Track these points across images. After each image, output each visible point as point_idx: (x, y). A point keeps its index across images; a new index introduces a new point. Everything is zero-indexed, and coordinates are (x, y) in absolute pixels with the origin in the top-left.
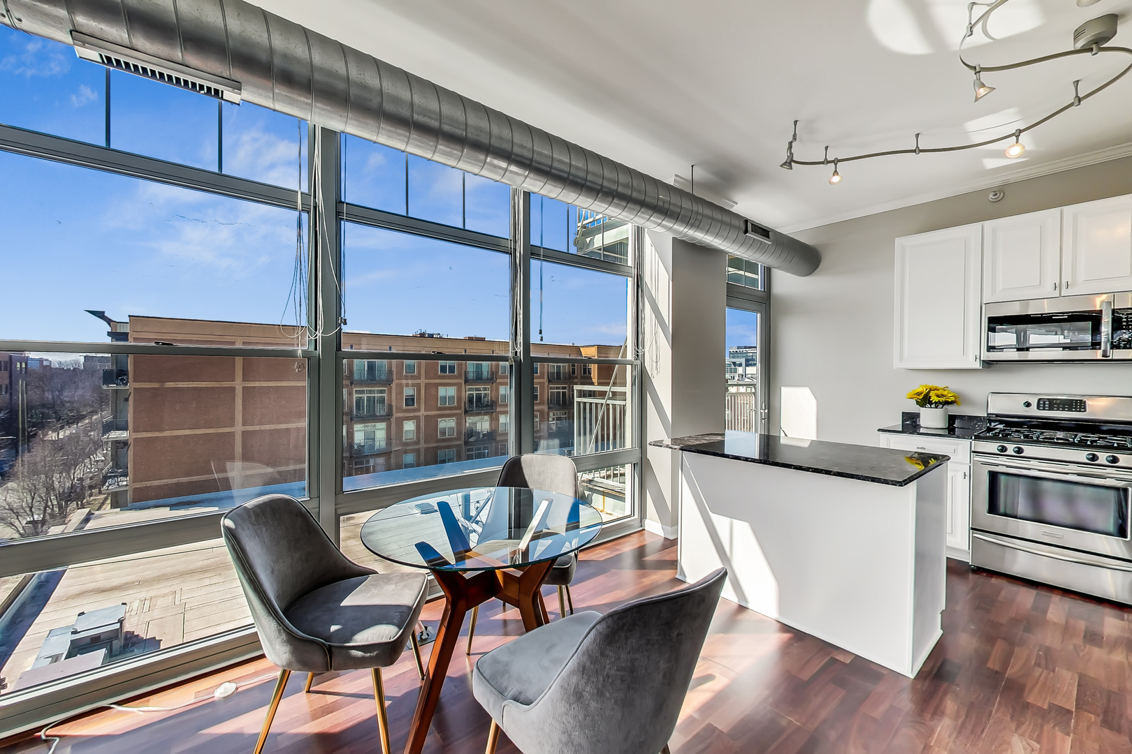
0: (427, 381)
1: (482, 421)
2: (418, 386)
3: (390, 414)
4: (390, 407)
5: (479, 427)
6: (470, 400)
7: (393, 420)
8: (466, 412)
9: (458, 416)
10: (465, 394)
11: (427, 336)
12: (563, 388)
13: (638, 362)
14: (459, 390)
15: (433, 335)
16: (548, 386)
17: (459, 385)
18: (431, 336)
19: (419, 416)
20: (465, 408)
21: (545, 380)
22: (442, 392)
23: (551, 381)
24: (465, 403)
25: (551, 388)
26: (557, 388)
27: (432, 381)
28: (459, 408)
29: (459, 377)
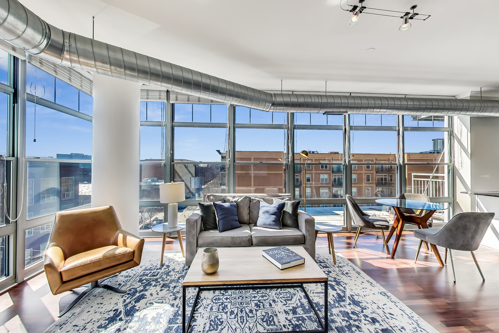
0: (316, 172)
1: (340, 190)
2: (312, 174)
3: (300, 185)
4: (301, 182)
5: (339, 193)
6: (335, 180)
7: (302, 187)
8: (333, 186)
9: (329, 188)
10: (332, 178)
11: (311, 153)
12: (385, 176)
13: (452, 164)
14: (330, 176)
15: (314, 152)
16: (376, 174)
17: (329, 174)
18: (313, 152)
19: (312, 186)
20: (332, 184)
21: (374, 172)
22: (322, 176)
23: (378, 172)
24: (332, 181)
25: (378, 176)
26: (381, 176)
27: (317, 172)
28: (329, 184)
29: (329, 170)
